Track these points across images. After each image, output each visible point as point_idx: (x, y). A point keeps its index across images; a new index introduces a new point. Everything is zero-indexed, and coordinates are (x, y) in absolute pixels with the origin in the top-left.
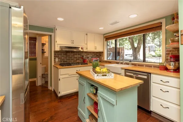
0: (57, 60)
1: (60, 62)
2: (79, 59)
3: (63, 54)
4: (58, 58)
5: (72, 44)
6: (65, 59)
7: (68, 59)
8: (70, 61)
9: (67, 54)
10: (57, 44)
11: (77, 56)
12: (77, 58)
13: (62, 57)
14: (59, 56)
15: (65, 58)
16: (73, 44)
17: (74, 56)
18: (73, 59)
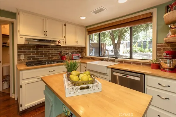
0: (22, 57)
1: (28, 59)
2: (56, 56)
3: (33, 49)
4: (25, 55)
5: (45, 36)
6: (36, 56)
7: (40, 55)
8: (43, 58)
9: (39, 49)
10: (20, 35)
11: (54, 52)
12: (53, 54)
13: (31, 53)
14: (26, 52)
15: (36, 54)
16: (47, 37)
17: (48, 52)
18: (47, 56)
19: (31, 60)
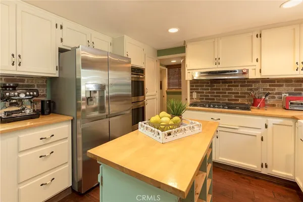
0: (195, 95)
1: (201, 99)
3: (206, 86)
4: (197, 93)
5: (216, 66)
6: (209, 95)
7: (215, 94)
8: (219, 100)
9: (214, 86)
10: (188, 70)
11: (239, 90)
12: (238, 93)
13: (204, 91)
14: (198, 89)
15: (209, 93)
17: (229, 89)
18: (227, 96)
19: (204, 100)
